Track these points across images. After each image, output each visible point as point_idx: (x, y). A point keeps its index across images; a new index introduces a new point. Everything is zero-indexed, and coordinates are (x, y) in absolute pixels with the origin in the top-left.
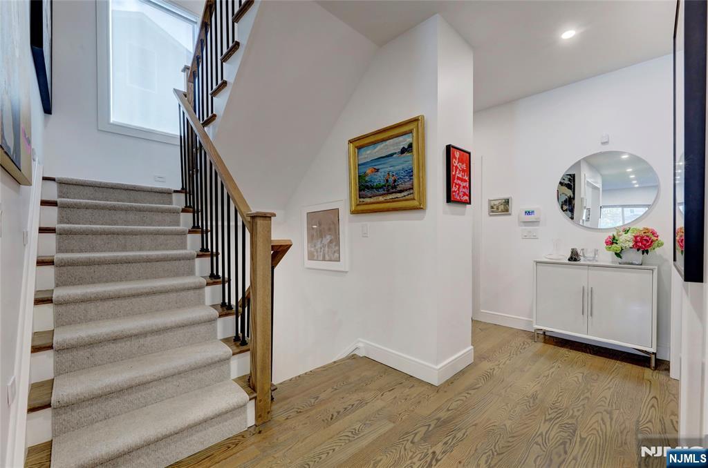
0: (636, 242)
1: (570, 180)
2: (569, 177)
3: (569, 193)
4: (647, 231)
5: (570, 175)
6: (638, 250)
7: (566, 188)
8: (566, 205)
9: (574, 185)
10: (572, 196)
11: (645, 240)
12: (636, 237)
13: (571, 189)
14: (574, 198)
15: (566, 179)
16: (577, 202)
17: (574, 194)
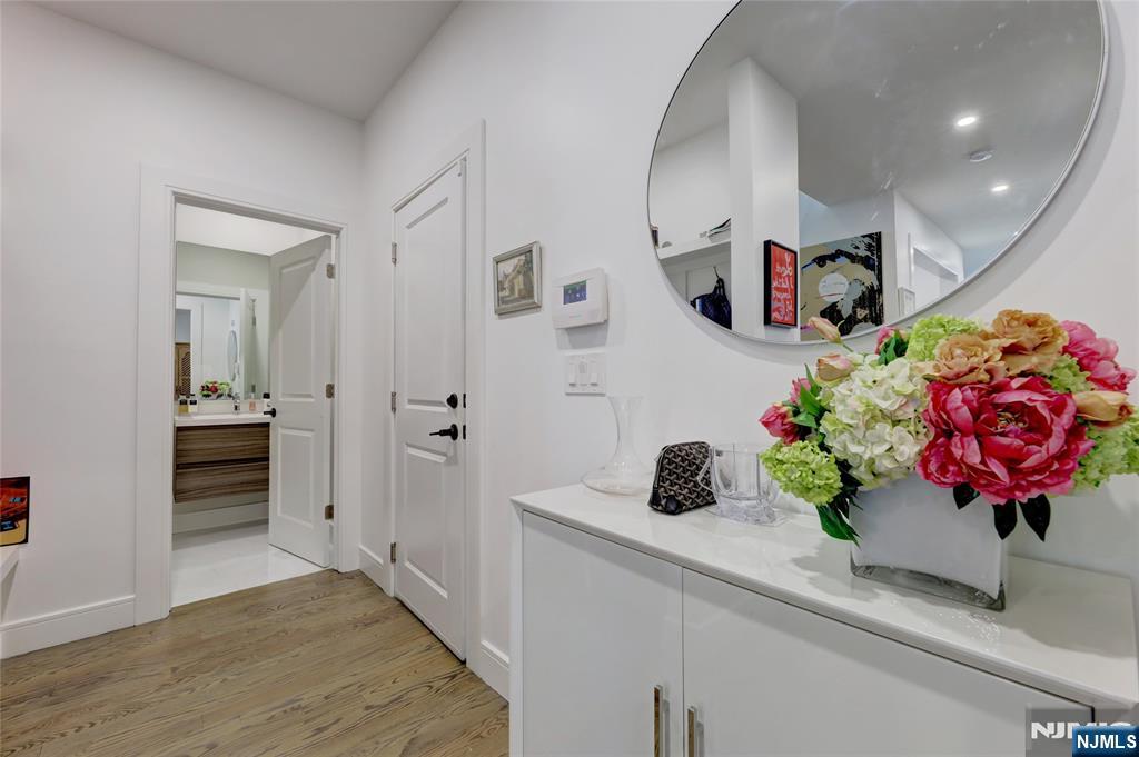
0: (944, 430)
1: (869, 247)
2: (867, 240)
3: (869, 277)
4: (1026, 336)
5: (870, 236)
6: (963, 496)
7: (862, 267)
8: (863, 307)
9: (880, 258)
10: (876, 284)
11: (1020, 410)
12: (940, 388)
13: (872, 268)
14: (880, 291)
15: (862, 247)
16: (888, 299)
17: (880, 279)
